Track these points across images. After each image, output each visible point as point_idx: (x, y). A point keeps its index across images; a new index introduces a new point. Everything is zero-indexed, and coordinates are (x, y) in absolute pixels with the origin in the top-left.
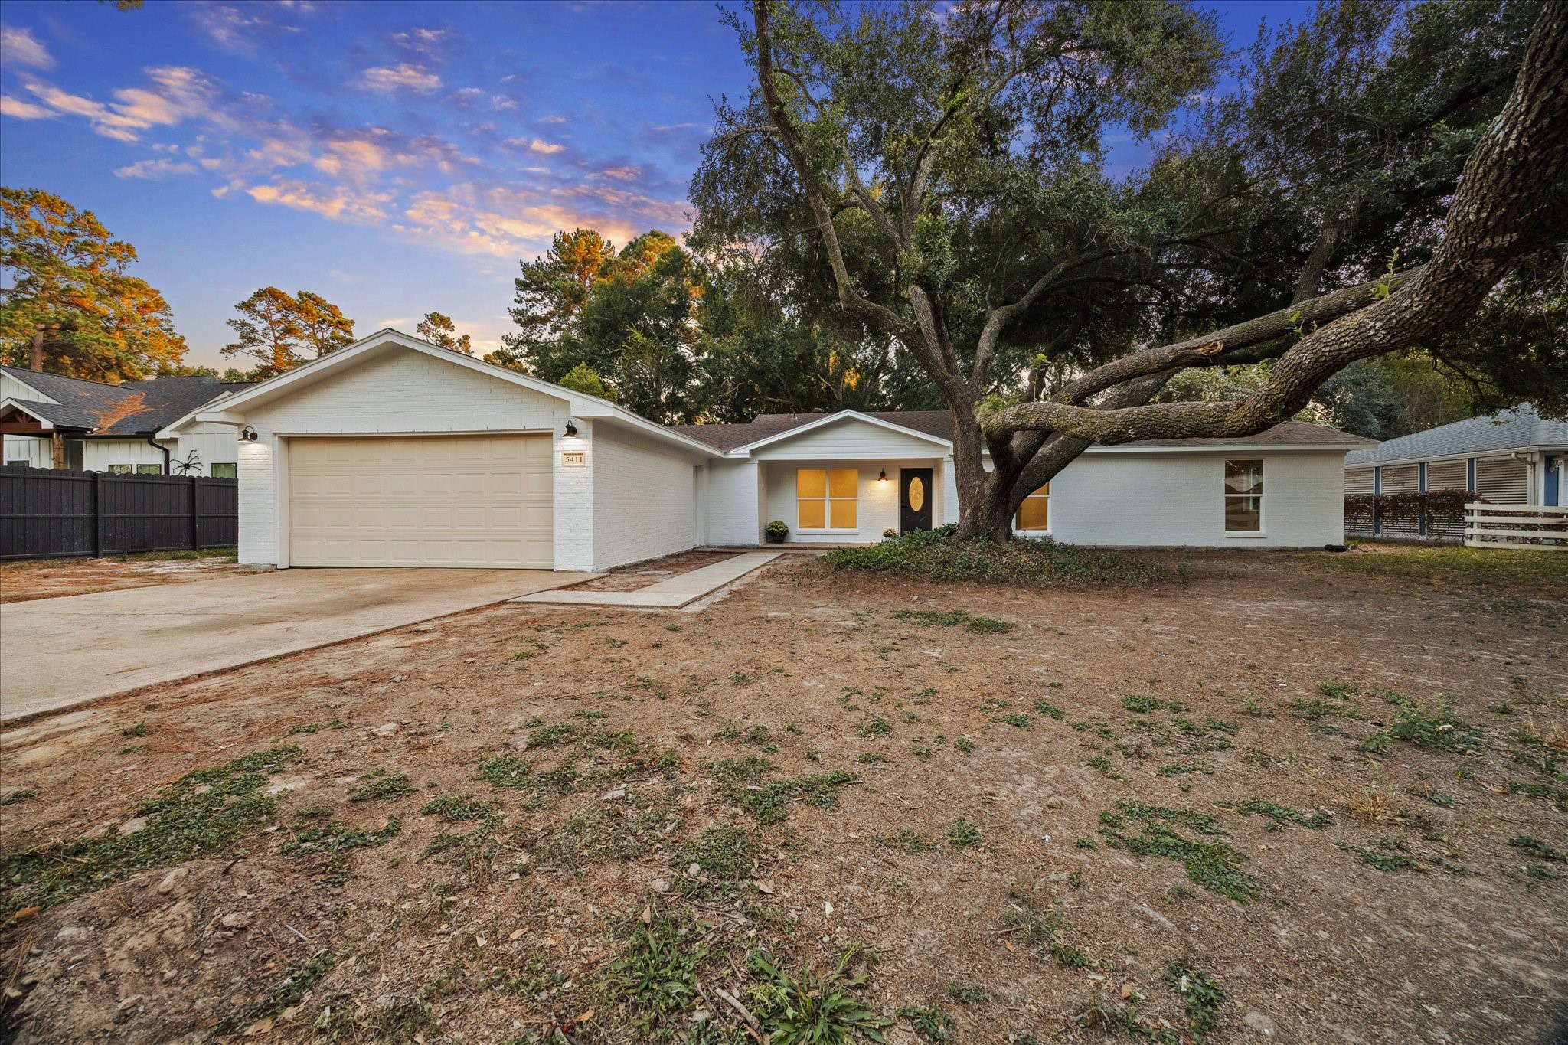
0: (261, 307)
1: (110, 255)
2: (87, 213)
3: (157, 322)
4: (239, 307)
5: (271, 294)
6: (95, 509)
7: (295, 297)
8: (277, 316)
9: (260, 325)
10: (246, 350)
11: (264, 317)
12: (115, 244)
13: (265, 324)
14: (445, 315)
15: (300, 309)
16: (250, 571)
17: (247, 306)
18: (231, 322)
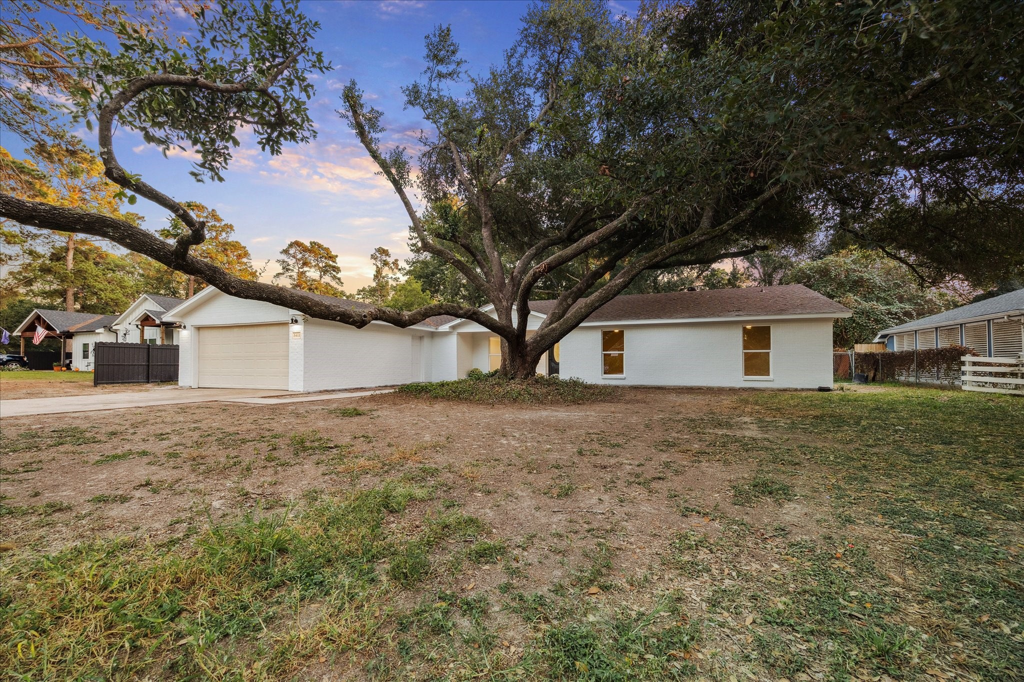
0: (292, 251)
1: (223, 230)
2: (213, 210)
3: (245, 264)
4: (281, 253)
5: (297, 244)
6: (149, 362)
7: (308, 245)
8: (299, 256)
9: (291, 261)
10: (285, 275)
11: (294, 257)
12: (225, 225)
13: (294, 260)
14: (386, 248)
15: (310, 251)
16: (182, 388)
17: (285, 252)
18: (278, 261)
